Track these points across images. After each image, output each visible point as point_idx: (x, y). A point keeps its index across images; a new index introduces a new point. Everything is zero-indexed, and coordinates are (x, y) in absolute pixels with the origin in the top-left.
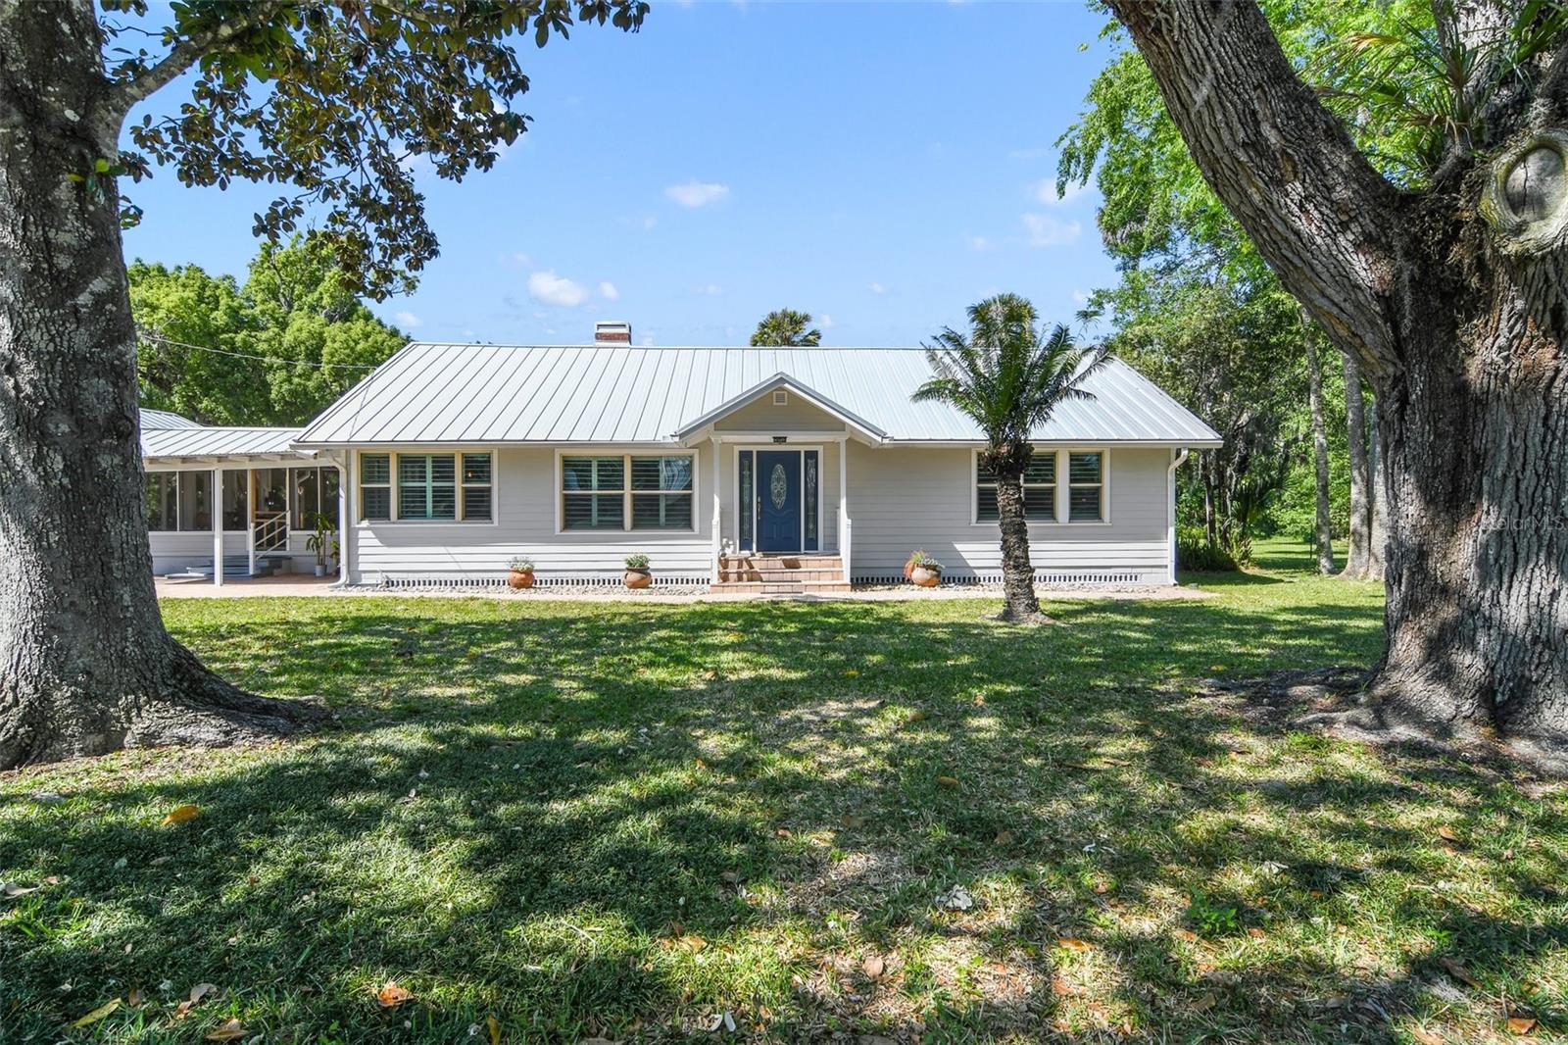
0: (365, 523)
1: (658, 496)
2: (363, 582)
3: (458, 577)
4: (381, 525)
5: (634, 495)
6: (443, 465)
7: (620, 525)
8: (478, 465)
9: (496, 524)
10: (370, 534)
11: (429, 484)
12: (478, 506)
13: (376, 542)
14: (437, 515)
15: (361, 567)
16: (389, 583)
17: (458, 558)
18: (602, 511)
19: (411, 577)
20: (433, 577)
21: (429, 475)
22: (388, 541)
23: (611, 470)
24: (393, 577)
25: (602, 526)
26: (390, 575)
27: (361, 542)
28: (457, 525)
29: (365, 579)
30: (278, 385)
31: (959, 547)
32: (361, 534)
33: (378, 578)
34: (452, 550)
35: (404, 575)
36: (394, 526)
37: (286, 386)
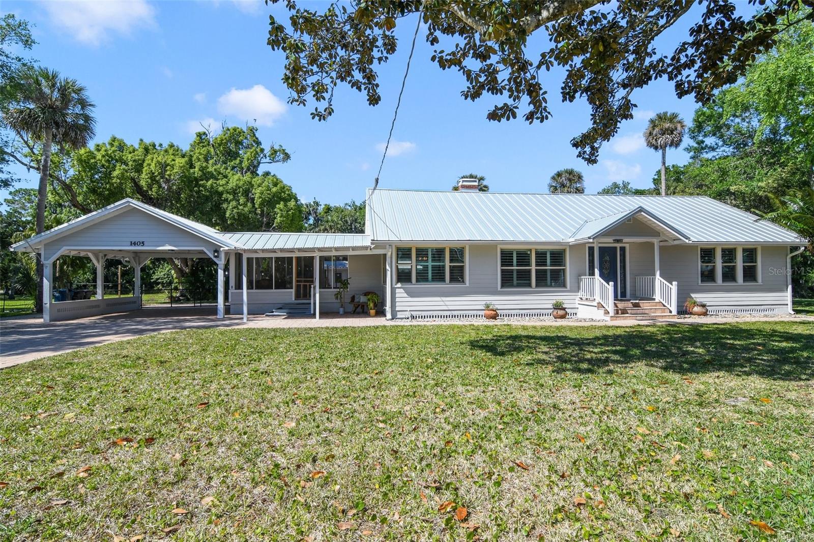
0: (399, 285)
1: (546, 270)
2: (398, 317)
3: (448, 313)
4: (408, 286)
5: (536, 270)
6: (439, 253)
7: (530, 285)
8: (457, 254)
9: (468, 284)
10: (402, 290)
11: (430, 264)
12: (458, 275)
13: (405, 295)
14: (434, 280)
15: (397, 309)
16: (413, 317)
17: (447, 303)
18: (518, 278)
19: (423, 314)
20: (435, 313)
21: (430, 259)
22: (411, 294)
23: (523, 257)
24: (414, 314)
25: (519, 286)
26: (412, 313)
27: (397, 295)
28: (446, 286)
29: (399, 315)
30: (230, 210)
31: (693, 295)
32: (397, 291)
33: (408, 314)
34: (444, 299)
35: (420, 313)
36: (414, 286)
37: (235, 211)
